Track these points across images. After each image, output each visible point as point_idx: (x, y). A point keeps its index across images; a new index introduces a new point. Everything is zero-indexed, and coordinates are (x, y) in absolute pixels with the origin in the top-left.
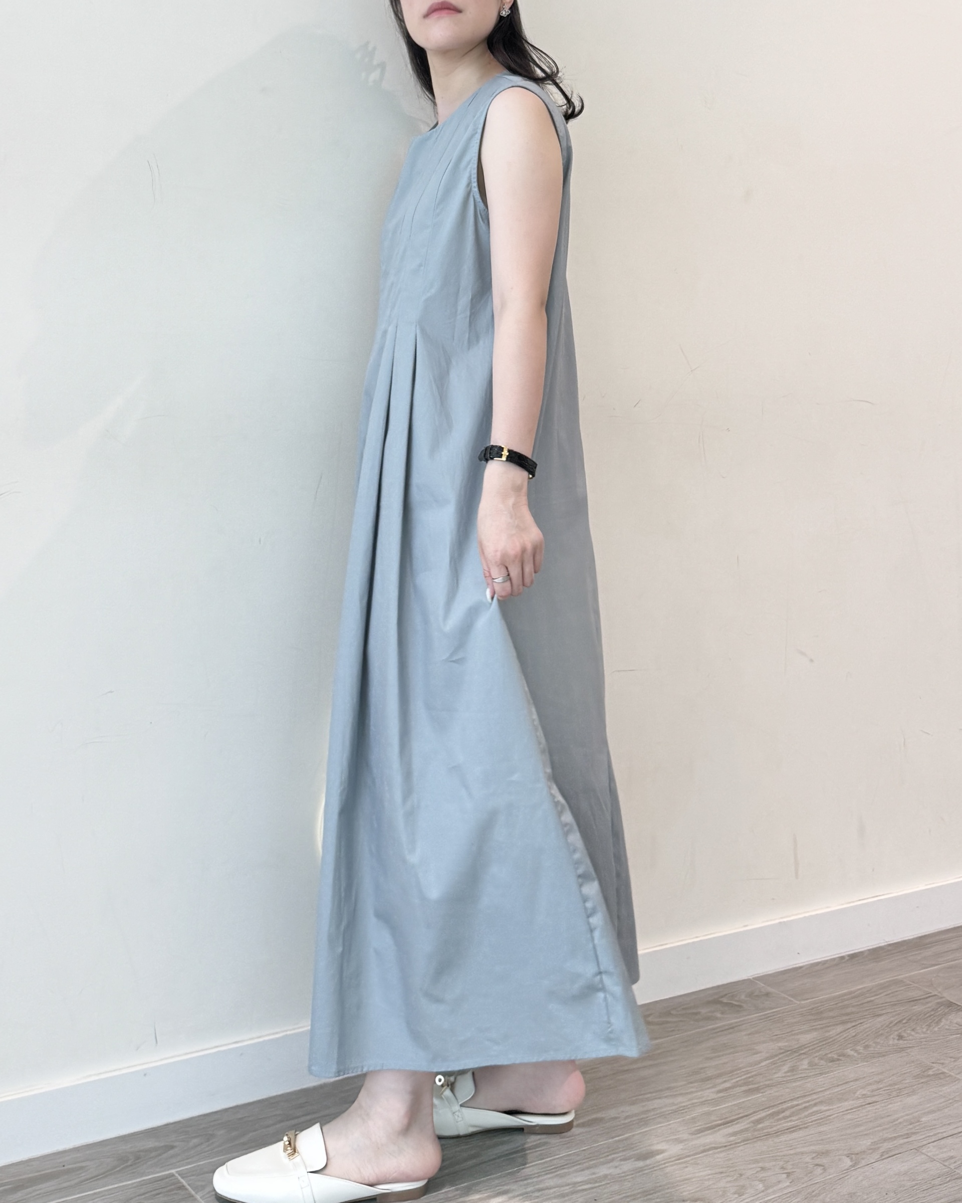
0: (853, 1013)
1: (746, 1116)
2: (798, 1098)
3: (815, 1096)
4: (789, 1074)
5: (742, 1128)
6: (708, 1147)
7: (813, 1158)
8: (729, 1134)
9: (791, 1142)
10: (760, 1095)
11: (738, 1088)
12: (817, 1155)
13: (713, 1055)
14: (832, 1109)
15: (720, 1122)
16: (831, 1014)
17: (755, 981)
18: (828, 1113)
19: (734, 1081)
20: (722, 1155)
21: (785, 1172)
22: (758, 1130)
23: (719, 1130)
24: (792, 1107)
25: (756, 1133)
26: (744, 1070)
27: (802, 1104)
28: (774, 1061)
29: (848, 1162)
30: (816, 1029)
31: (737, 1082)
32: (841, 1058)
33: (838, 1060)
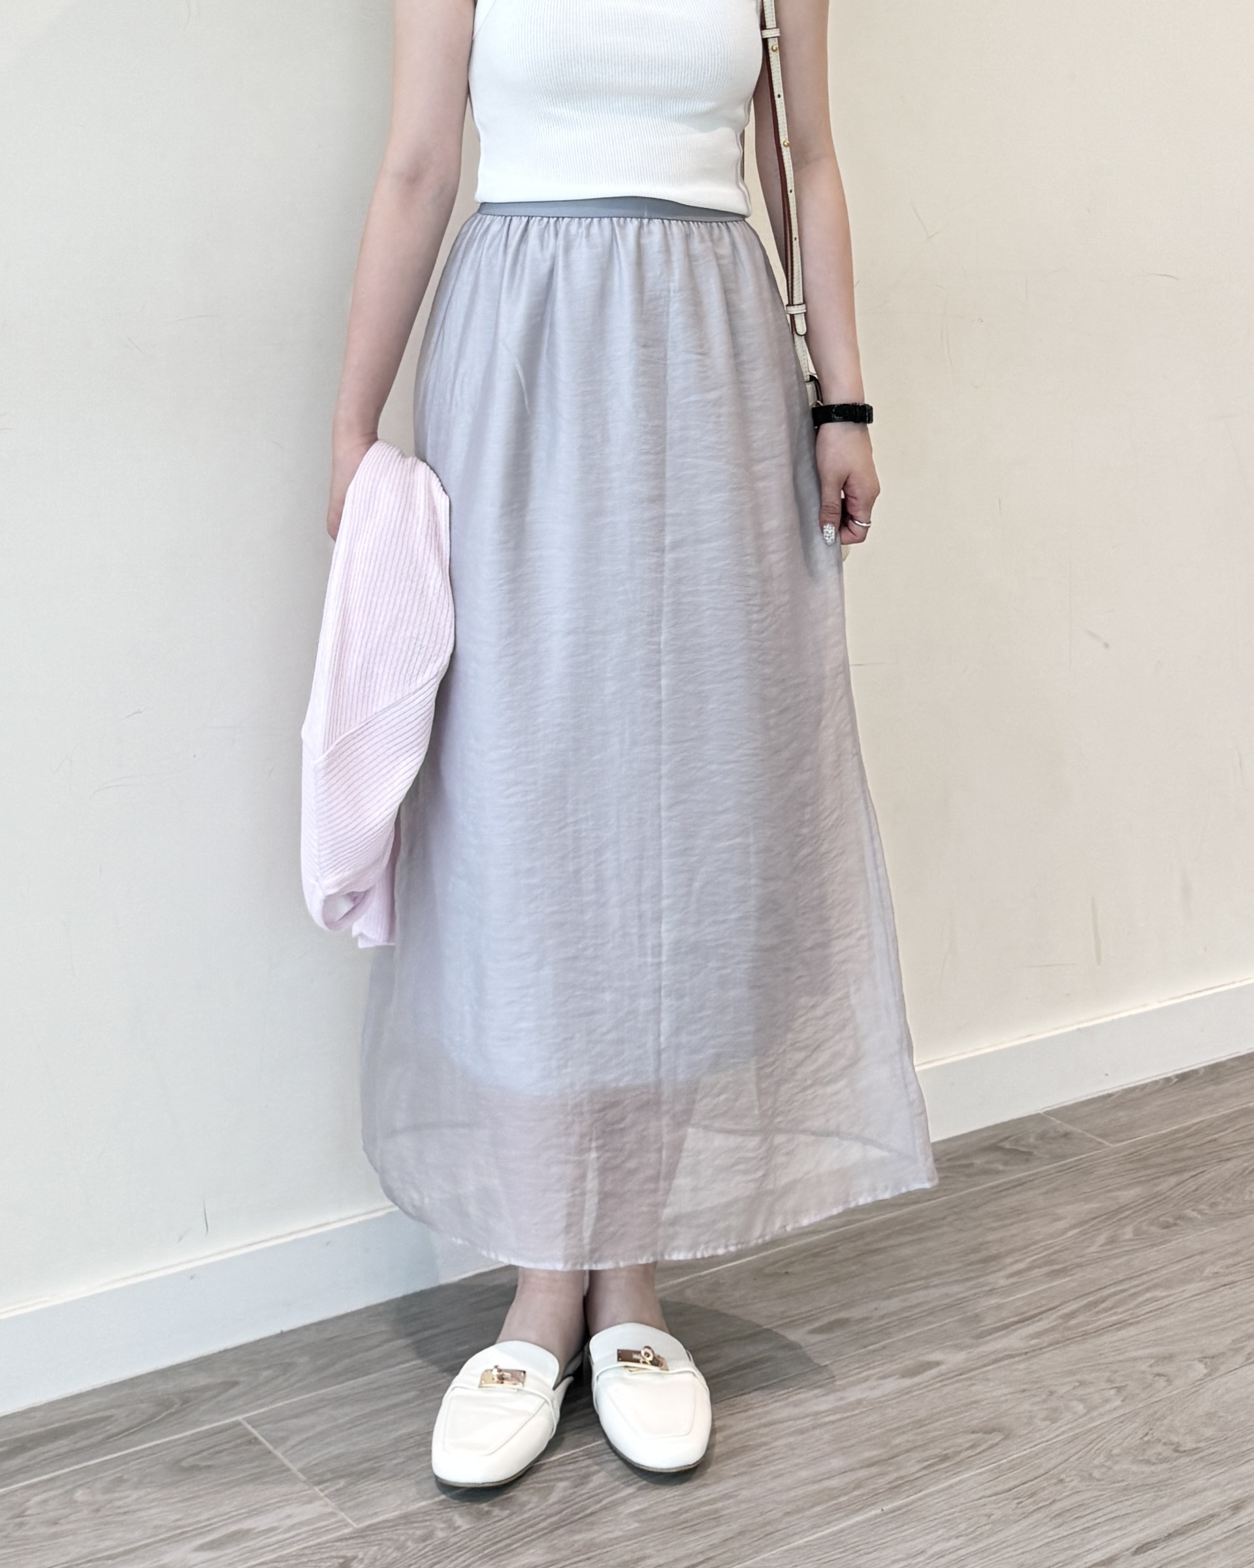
0: (1190, 1158)
1: (1054, 1308)
2: (1123, 1280)
3: (1145, 1278)
4: (1108, 1247)
5: (1047, 1327)
6: (1001, 1355)
7: (1151, 1366)
8: (1030, 1335)
9: (1116, 1344)
10: (1070, 1278)
11: (1036, 1270)
12: (1156, 1362)
13: (996, 1225)
14: (1174, 1294)
15: (1015, 1319)
16: (1160, 1160)
17: (1048, 1117)
18: (1166, 1302)
19: (1028, 1260)
20: (1022, 1366)
21: (1115, 1385)
22: (1069, 1329)
23: (1015, 1330)
24: (1115, 1294)
25: (1066, 1333)
26: (1043, 1244)
27: (1130, 1288)
28: (1084, 1230)
29: (1201, 1369)
30: (1140, 1182)
31: (1034, 1261)
32: (1179, 1222)
33: (1175, 1225)
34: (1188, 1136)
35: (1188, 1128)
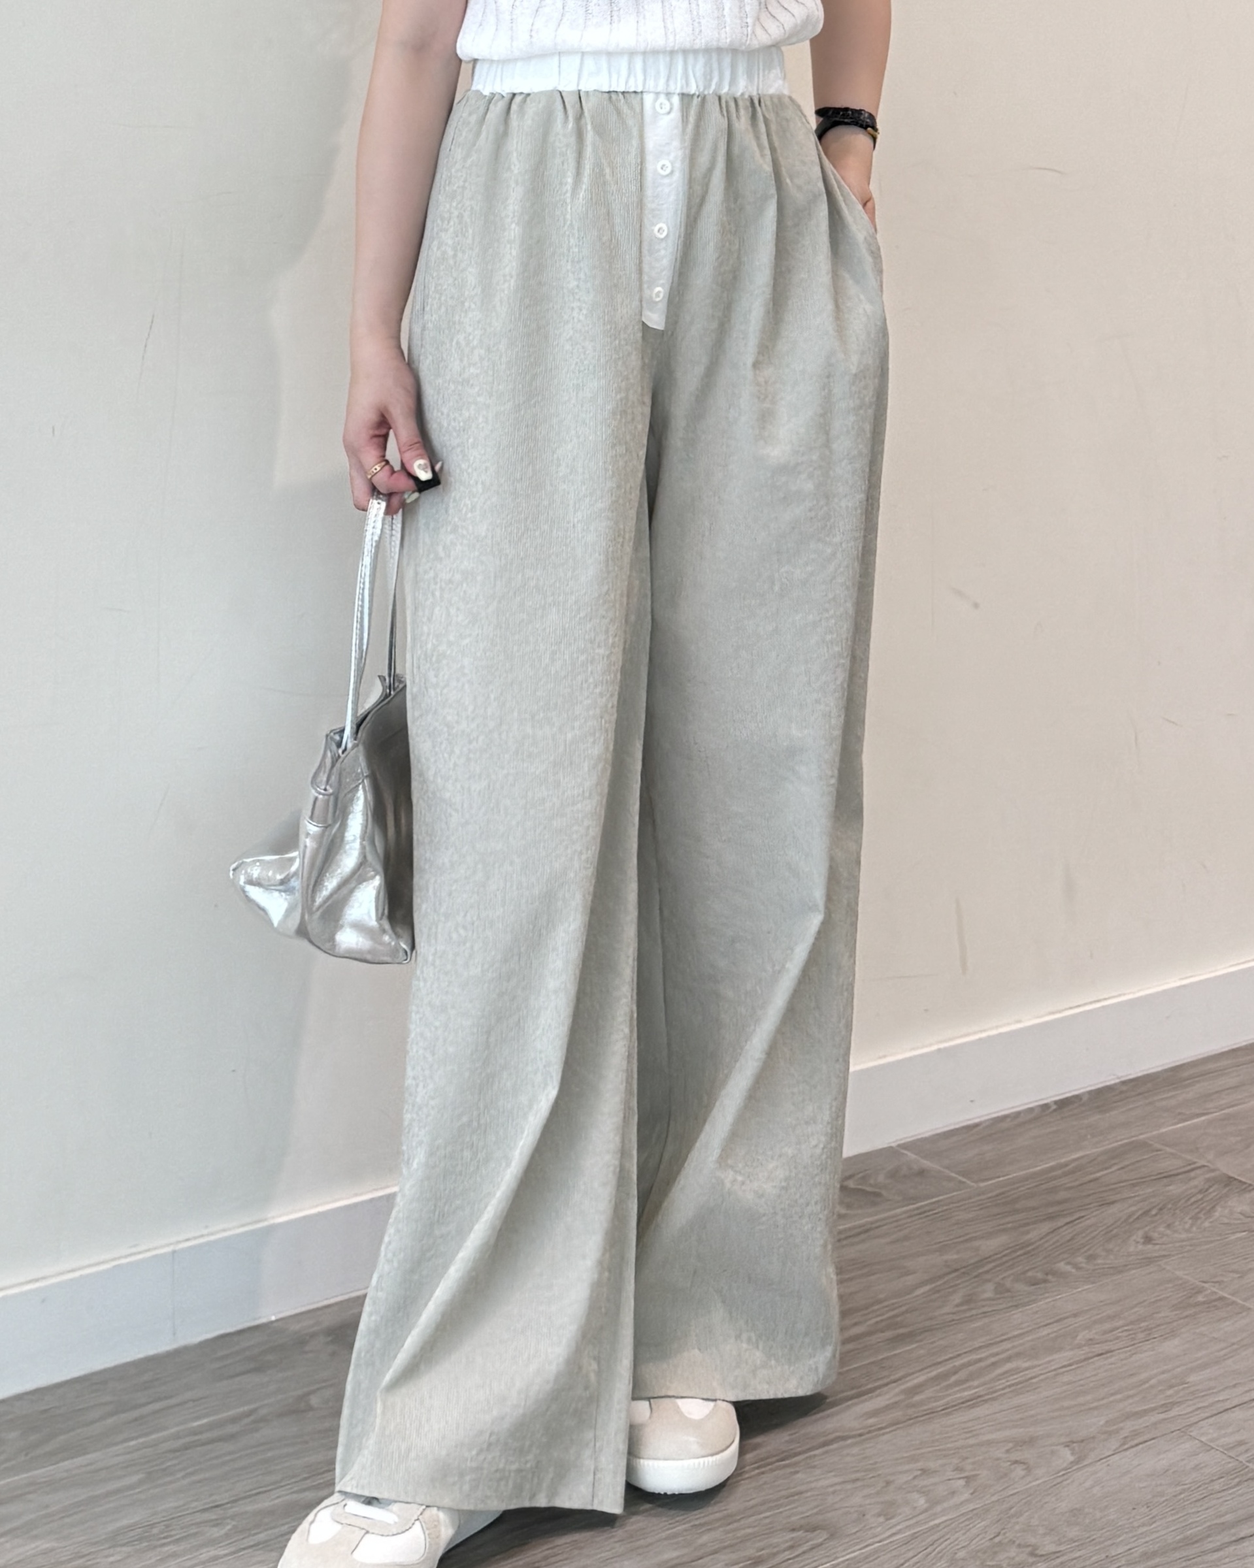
2: (980, 1348)
5: (887, 1402)
8: (866, 1413)
15: (850, 1393)
16: (1032, 1203)
18: (1030, 1373)
20: (855, 1450)
23: (849, 1407)
28: (937, 1286)
29: (1066, 1456)
32: (1050, 1277)
33: (1045, 1281)
34: (1065, 1174)
35: (1066, 1165)
